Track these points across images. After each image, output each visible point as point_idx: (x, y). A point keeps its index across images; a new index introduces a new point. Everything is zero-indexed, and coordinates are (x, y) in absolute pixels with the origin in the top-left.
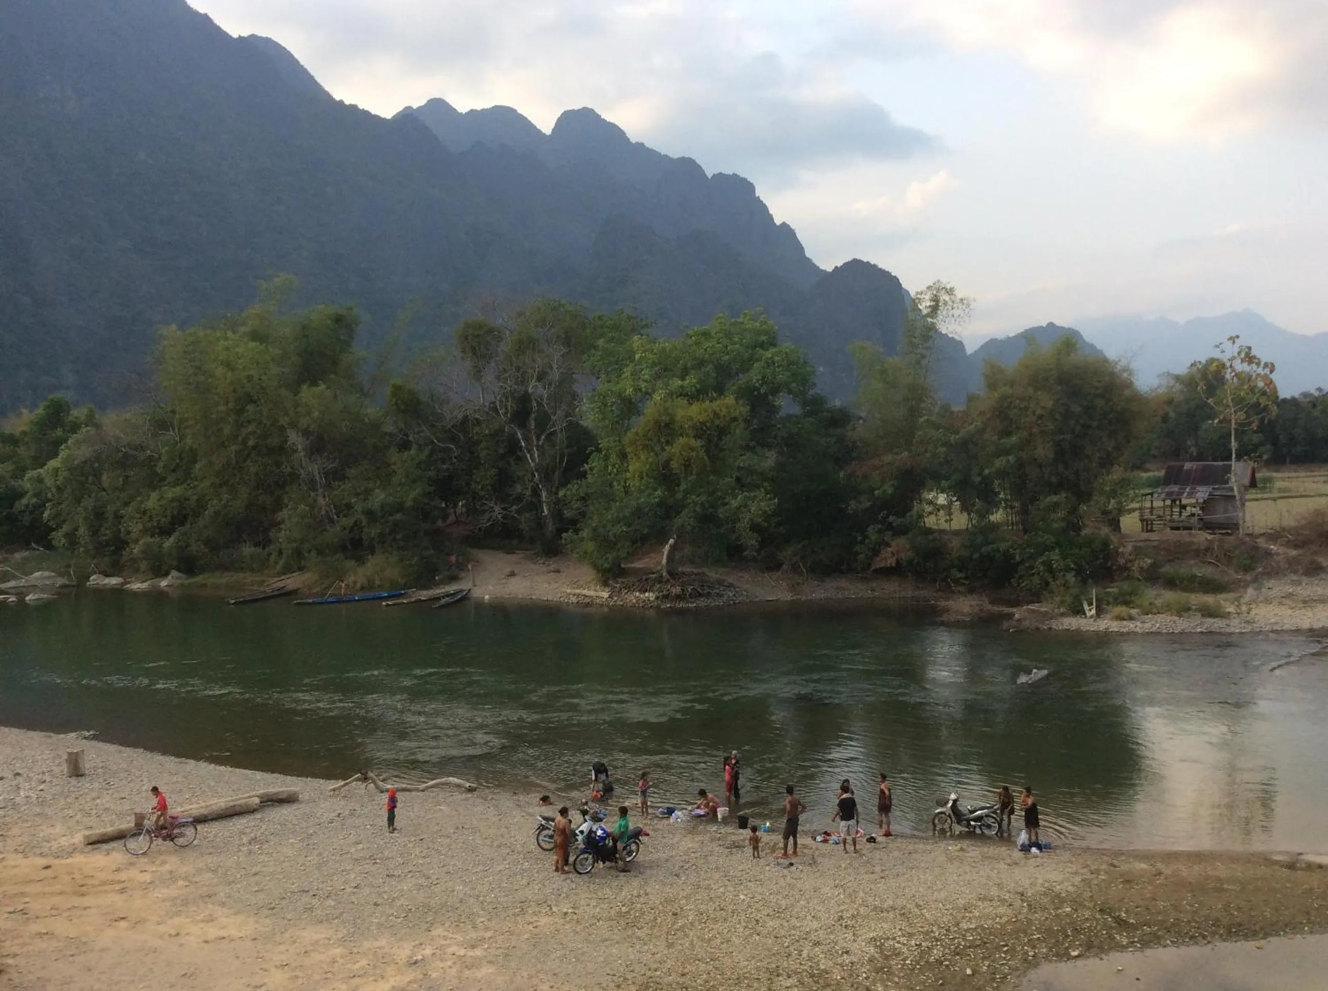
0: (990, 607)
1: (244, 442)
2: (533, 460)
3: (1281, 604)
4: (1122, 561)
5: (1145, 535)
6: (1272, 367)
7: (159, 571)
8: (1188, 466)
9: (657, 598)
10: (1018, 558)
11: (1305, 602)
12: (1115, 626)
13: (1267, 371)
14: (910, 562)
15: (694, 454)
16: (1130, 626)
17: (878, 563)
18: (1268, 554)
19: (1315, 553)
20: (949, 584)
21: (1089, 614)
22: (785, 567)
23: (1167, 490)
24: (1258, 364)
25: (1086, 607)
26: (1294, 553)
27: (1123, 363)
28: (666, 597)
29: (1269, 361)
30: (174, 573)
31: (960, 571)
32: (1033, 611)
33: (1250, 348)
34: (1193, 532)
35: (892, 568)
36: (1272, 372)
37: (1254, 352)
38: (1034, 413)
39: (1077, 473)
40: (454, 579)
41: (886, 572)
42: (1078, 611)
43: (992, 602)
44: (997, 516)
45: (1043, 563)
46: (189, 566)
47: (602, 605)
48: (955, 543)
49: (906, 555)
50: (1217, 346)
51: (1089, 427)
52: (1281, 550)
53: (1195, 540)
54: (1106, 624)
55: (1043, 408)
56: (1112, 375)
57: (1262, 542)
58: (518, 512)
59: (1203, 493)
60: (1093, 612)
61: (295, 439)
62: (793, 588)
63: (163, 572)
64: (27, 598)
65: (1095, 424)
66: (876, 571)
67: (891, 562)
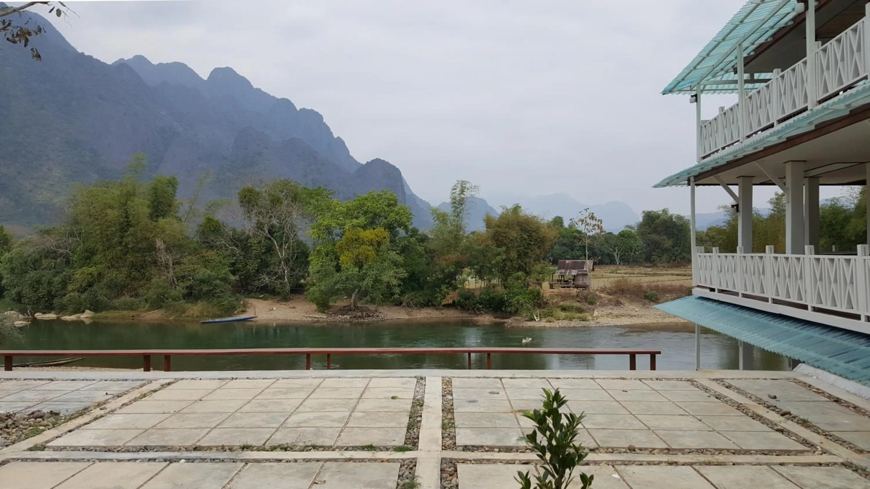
0: (494, 320)
1: (126, 245)
2: (282, 255)
3: (607, 317)
4: (545, 300)
5: (552, 290)
6: (601, 221)
7: (79, 310)
8: (567, 261)
9: (351, 318)
10: (506, 299)
11: (617, 316)
12: (548, 325)
13: (599, 223)
14: (459, 301)
15: (370, 253)
16: (552, 325)
17: (444, 302)
18: (601, 297)
19: (618, 297)
20: (475, 311)
21: (537, 320)
22: (404, 304)
23: (560, 271)
24: (596, 220)
25: (535, 318)
26: (610, 297)
27: (541, 217)
28: (354, 317)
29: (600, 219)
30: (87, 311)
31: (480, 305)
32: (516, 319)
33: (593, 214)
34: (571, 289)
35: (450, 304)
36: (601, 223)
37: (594, 215)
38: (509, 238)
39: (525, 264)
40: (243, 312)
41: (448, 306)
42: (532, 319)
43: (495, 318)
44: (495, 281)
45: (516, 300)
46: (96, 307)
47: (323, 322)
48: (477, 293)
49: (457, 299)
50: (580, 212)
51: (530, 244)
52: (606, 296)
53: (572, 292)
54: (543, 323)
55: (513, 237)
56: (537, 222)
57: (597, 292)
58: (275, 280)
59: (574, 272)
60: (539, 319)
61: (159, 244)
62: (408, 314)
63: (81, 311)
64: (16, 323)
65: (532, 243)
66: (444, 306)
67: (451, 301)
